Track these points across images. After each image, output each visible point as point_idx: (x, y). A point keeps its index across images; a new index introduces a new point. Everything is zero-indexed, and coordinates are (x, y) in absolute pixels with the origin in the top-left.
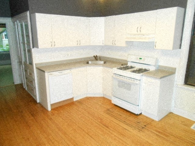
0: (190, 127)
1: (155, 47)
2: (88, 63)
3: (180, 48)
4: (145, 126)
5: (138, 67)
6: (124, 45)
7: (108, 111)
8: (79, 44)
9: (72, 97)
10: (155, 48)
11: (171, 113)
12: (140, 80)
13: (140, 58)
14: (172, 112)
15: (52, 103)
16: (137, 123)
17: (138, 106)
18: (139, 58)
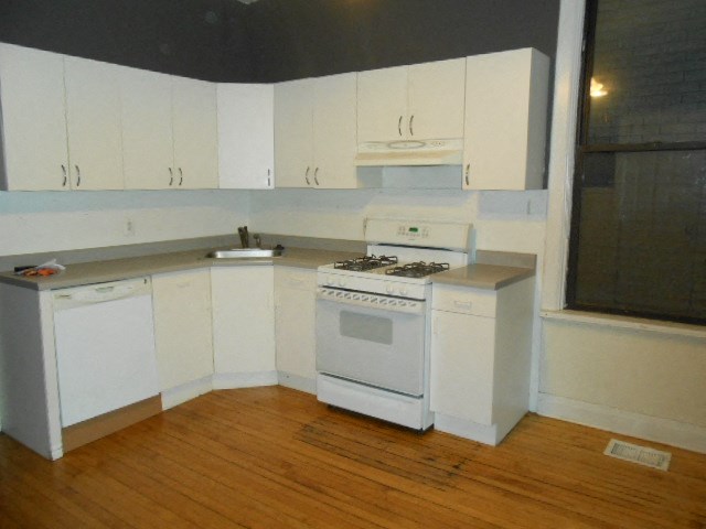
0: (601, 453)
1: (464, 182)
2: (211, 255)
3: (545, 186)
4: (456, 467)
5: (406, 258)
6: (351, 182)
7: (306, 434)
8: (176, 181)
9: (154, 393)
10: (465, 186)
11: (529, 415)
12: (424, 300)
13: (412, 229)
14: (532, 409)
15: (66, 425)
16: (424, 461)
17: (422, 396)
18: (408, 229)
